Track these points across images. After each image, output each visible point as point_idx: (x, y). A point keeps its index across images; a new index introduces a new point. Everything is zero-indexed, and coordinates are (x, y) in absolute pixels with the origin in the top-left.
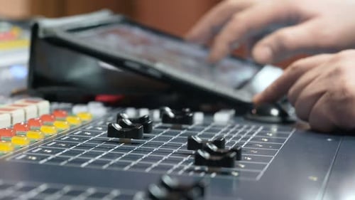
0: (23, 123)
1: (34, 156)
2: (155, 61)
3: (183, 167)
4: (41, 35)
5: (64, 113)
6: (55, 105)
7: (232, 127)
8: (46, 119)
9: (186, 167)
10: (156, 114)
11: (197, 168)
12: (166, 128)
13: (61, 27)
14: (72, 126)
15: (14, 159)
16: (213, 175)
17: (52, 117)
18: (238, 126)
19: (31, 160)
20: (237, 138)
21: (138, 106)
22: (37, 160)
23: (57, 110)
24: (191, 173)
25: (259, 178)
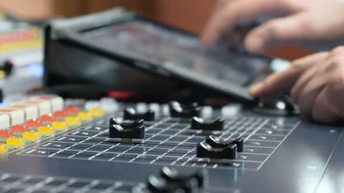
0: (34, 120)
1: (43, 150)
2: (164, 60)
3: (187, 159)
4: (53, 36)
5: (77, 109)
6: (69, 102)
7: (238, 120)
8: (59, 115)
9: (190, 159)
10: (166, 109)
11: (200, 160)
12: (174, 122)
13: (72, 28)
14: (83, 121)
15: (24, 153)
16: (215, 166)
17: (65, 113)
18: (244, 118)
19: (40, 154)
20: (242, 131)
21: (148, 101)
22: (46, 154)
23: (70, 107)
24: (194, 165)
25: (259, 168)
